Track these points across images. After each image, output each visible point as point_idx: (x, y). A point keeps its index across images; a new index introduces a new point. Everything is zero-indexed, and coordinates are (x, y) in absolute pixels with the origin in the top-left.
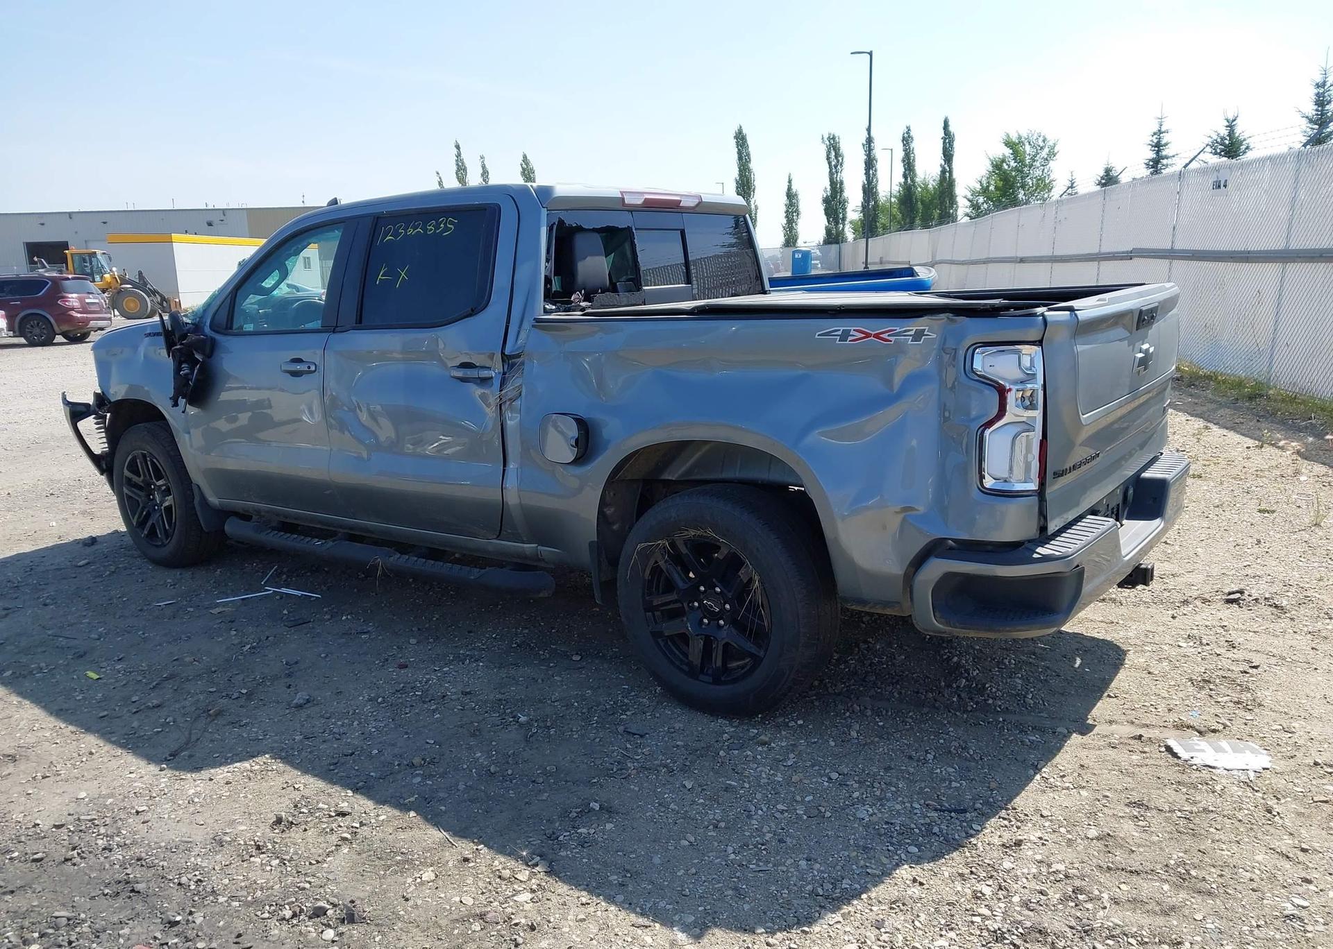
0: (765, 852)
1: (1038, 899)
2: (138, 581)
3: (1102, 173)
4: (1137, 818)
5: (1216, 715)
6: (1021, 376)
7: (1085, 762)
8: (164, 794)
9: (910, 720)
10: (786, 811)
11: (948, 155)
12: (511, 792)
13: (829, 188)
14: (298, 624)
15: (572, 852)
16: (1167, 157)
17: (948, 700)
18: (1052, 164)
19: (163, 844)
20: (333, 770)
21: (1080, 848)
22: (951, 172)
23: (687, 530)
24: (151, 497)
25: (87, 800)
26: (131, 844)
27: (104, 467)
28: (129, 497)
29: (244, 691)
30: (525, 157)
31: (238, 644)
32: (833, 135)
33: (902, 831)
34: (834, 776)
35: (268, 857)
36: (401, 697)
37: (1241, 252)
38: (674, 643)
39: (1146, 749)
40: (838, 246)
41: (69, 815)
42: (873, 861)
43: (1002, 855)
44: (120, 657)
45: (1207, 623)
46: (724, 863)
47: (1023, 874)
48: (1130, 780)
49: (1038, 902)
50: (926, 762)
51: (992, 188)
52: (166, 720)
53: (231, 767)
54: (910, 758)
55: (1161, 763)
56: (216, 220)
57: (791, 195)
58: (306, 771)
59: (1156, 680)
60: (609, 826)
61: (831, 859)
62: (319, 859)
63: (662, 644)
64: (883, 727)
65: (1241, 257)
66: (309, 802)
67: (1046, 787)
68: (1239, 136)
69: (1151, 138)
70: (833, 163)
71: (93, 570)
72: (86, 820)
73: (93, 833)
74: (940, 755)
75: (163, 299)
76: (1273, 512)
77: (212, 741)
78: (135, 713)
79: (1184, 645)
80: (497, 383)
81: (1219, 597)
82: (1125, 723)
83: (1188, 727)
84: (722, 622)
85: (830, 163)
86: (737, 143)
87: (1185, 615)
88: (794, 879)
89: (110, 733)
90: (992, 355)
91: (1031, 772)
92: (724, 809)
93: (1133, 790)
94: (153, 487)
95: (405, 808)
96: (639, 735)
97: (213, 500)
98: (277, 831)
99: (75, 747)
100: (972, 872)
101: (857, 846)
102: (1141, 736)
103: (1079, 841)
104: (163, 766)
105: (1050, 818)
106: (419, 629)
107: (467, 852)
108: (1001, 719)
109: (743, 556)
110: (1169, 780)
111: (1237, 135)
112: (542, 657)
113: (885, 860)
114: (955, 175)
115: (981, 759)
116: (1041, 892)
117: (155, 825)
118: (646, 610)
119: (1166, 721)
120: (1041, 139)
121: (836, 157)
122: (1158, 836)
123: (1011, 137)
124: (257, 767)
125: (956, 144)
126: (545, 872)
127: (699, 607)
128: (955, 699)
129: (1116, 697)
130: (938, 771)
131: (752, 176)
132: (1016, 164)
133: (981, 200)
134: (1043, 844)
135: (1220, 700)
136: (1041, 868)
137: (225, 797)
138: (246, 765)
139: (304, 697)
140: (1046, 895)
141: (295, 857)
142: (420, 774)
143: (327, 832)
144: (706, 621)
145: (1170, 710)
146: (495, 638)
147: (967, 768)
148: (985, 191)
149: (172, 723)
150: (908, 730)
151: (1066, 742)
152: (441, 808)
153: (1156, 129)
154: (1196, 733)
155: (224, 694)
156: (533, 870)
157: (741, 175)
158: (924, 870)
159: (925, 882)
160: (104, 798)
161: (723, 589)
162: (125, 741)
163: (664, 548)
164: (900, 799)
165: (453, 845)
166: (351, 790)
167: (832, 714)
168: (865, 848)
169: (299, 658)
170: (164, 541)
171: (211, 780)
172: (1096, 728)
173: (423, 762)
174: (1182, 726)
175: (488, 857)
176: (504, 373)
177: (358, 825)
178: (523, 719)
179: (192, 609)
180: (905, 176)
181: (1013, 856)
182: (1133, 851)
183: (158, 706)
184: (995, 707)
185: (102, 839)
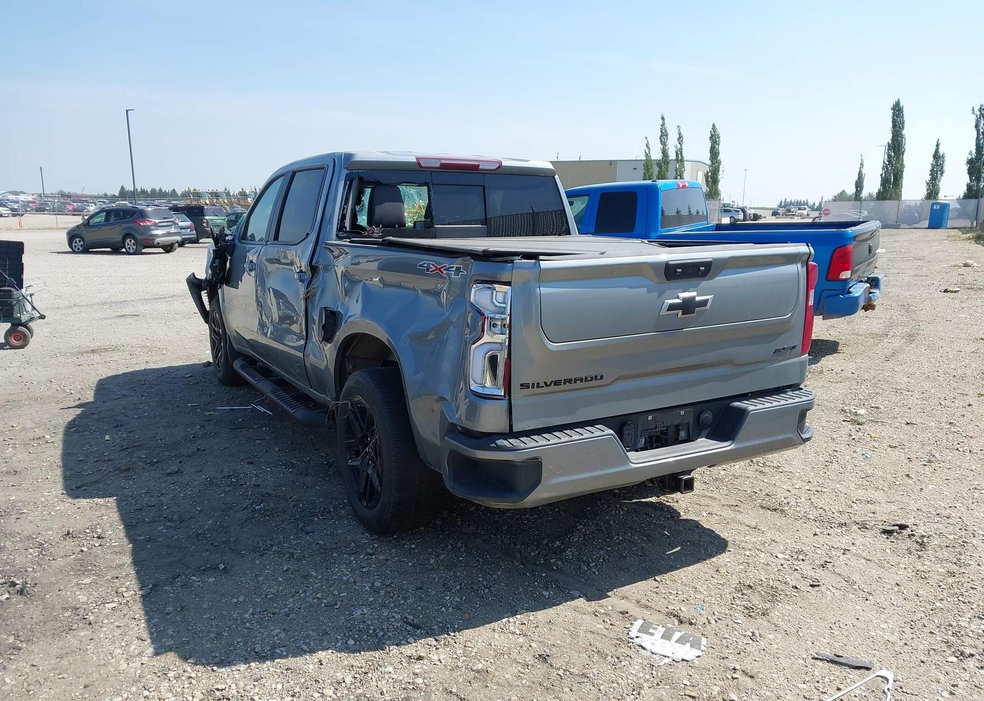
0: (267, 619)
5: (714, 613)
6: (493, 308)
7: (557, 619)
10: (319, 598)
13: (974, 151)
15: (172, 588)
21: (457, 674)
23: (355, 396)
28: (213, 340)
30: (714, 126)
33: (362, 629)
35: (38, 551)
39: (617, 623)
40: (977, 200)
43: (396, 662)
44: (133, 430)
46: (236, 618)
47: (390, 677)
48: (568, 640)
50: (450, 590)
52: (103, 468)
54: (444, 585)
57: (937, 157)
60: (211, 580)
66: (96, 527)
77: (105, 484)
80: (306, 284)
82: (634, 601)
86: (894, 113)
88: (259, 638)
90: (480, 290)
91: (507, 615)
93: (559, 647)
97: (235, 345)
98: (62, 538)
102: (627, 613)
103: (463, 669)
104: (65, 492)
108: (544, 575)
109: (374, 419)
115: (488, 598)
117: (20, 521)
118: (346, 449)
119: (667, 608)
124: (102, 503)
126: (143, 595)
127: (368, 452)
129: (660, 581)
130: (449, 598)
131: (904, 141)
144: (370, 462)
145: (684, 601)
147: (470, 600)
149: (103, 471)
151: (567, 602)
155: (145, 460)
156: (138, 592)
157: (893, 140)
158: (337, 656)
165: (124, 568)
168: (325, 633)
169: (208, 448)
173: (178, 519)
174: (671, 614)
176: (311, 278)
177: (97, 545)
179: (199, 411)
181: (402, 665)
183: (109, 460)
184: (554, 566)
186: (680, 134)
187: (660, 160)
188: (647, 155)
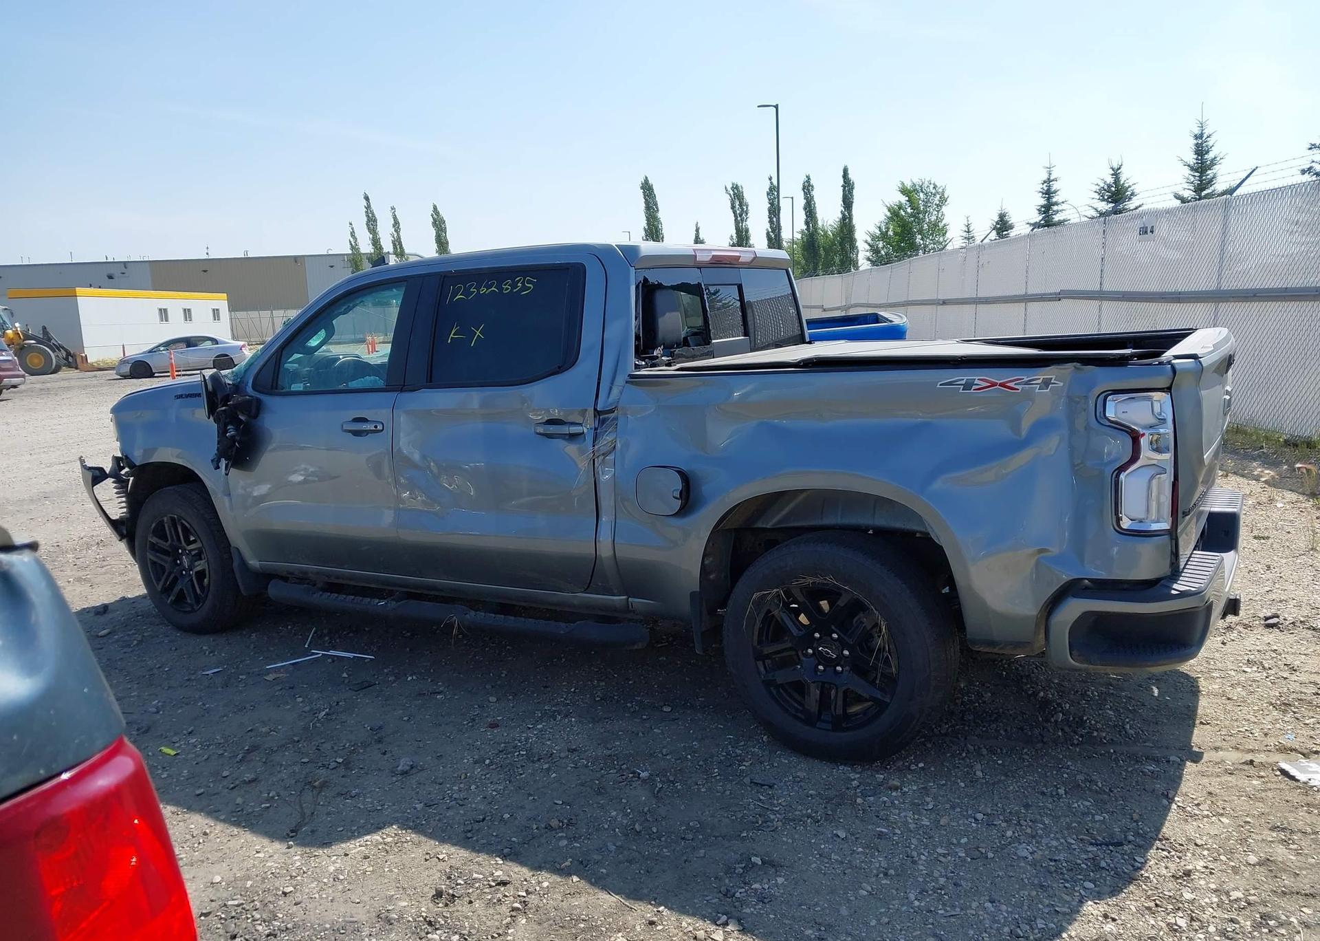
0: (946, 897)
1: (1233, 928)
2: (171, 650)
3: (996, 218)
4: (1285, 841)
5: (1311, 737)
6: (1152, 421)
7: (1211, 789)
8: (304, 873)
9: (1027, 757)
10: (948, 854)
11: (848, 202)
12: (665, 850)
13: (735, 236)
14: (365, 686)
15: (755, 909)
16: (1056, 204)
17: (1054, 735)
18: (944, 209)
19: (328, 926)
20: (471, 838)
21: (1247, 874)
22: (851, 218)
23: (805, 578)
24: (178, 562)
25: (224, 883)
26: (294, 928)
27: (125, 532)
28: (154, 563)
29: (340, 760)
30: (435, 208)
31: (309, 712)
32: (737, 185)
33: (1070, 868)
34: (980, 816)
35: (445, 932)
36: (508, 757)
37: (1171, 293)
38: (785, 691)
39: (1262, 774)
41: (212, 901)
42: (1056, 899)
43: (1178, 886)
44: (190, 730)
45: (1258, 648)
46: (912, 910)
47: (1206, 903)
48: (1261, 805)
49: (1234, 930)
50: (1060, 797)
51: (891, 233)
52: (269, 794)
53: (362, 840)
54: (1043, 794)
55: (1282, 786)
56: (116, 273)
58: (443, 841)
59: (1239, 706)
60: (780, 880)
61: (1014, 900)
62: (501, 932)
63: (774, 692)
64: (1002, 765)
65: (1173, 298)
66: (461, 872)
67: (1187, 816)
68: (1124, 184)
69: (1041, 186)
70: (738, 212)
71: (118, 641)
72: (235, 905)
73: (248, 918)
74: (1069, 789)
75: (68, 354)
76: (1268, 538)
77: (328, 814)
78: (233, 788)
79: (1248, 670)
80: (589, 439)
81: (1257, 622)
82: (1231, 749)
83: (1292, 750)
84: (839, 668)
85: (735, 212)
86: (644, 193)
87: (1233, 640)
88: (987, 921)
89: (216, 812)
90: (1126, 402)
91: (1165, 802)
92: (886, 857)
93: (1268, 814)
94: (180, 551)
95: (566, 873)
96: (767, 785)
97: (254, 563)
98: (440, 905)
99: (183, 827)
100: (1157, 905)
101: (1033, 884)
102: (1252, 762)
103: (1243, 867)
104: (290, 843)
105: (1206, 847)
106: (493, 687)
107: (649, 915)
108: (1112, 751)
109: (867, 602)
110: (1297, 803)
111: (1122, 182)
112: (632, 710)
113: (1068, 898)
114: (854, 222)
115: (1112, 791)
116: (1232, 921)
117: (310, 906)
118: (757, 659)
119: (1267, 746)
120: (932, 186)
121: (741, 205)
122: (1314, 858)
123: (906, 185)
124: (389, 839)
125: (855, 192)
126: (739, 931)
127: (814, 653)
128: (1060, 734)
129: (1208, 724)
130: (1076, 805)
132: (912, 211)
133: (881, 244)
134: (1211, 873)
135: (1307, 722)
136: (1222, 897)
137: (369, 873)
138: (376, 837)
139: (408, 763)
140: (1238, 923)
141: (473, 931)
142: (562, 836)
143: (495, 903)
144: (821, 667)
145: (1266, 735)
146: (574, 692)
147: (1102, 800)
148: (884, 236)
149: (277, 798)
150: (1028, 767)
151: (1183, 770)
152: (601, 871)
153: (1045, 177)
154: (1299, 755)
155: (320, 764)
156: (726, 930)
157: (649, 224)
158: (1109, 905)
159: (1117, 918)
160: (241, 880)
161: (841, 634)
162: (236, 819)
163: (779, 595)
164: (1052, 835)
165: (631, 908)
166: (499, 857)
167: (948, 755)
168: (1042, 886)
169: (381, 723)
170: (195, 607)
171: (346, 855)
172: (1205, 755)
173: (561, 824)
174: (1284, 750)
175: (673, 919)
176: (596, 429)
177: (524, 894)
178: (644, 775)
179: (244, 677)
180: (807, 223)
181: (1189, 887)
182: (1298, 874)
183: (254, 780)
184: (1101, 739)
185: (260, 925)
186: (395, 218)
187: (371, 254)
188: (352, 248)
